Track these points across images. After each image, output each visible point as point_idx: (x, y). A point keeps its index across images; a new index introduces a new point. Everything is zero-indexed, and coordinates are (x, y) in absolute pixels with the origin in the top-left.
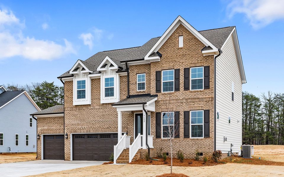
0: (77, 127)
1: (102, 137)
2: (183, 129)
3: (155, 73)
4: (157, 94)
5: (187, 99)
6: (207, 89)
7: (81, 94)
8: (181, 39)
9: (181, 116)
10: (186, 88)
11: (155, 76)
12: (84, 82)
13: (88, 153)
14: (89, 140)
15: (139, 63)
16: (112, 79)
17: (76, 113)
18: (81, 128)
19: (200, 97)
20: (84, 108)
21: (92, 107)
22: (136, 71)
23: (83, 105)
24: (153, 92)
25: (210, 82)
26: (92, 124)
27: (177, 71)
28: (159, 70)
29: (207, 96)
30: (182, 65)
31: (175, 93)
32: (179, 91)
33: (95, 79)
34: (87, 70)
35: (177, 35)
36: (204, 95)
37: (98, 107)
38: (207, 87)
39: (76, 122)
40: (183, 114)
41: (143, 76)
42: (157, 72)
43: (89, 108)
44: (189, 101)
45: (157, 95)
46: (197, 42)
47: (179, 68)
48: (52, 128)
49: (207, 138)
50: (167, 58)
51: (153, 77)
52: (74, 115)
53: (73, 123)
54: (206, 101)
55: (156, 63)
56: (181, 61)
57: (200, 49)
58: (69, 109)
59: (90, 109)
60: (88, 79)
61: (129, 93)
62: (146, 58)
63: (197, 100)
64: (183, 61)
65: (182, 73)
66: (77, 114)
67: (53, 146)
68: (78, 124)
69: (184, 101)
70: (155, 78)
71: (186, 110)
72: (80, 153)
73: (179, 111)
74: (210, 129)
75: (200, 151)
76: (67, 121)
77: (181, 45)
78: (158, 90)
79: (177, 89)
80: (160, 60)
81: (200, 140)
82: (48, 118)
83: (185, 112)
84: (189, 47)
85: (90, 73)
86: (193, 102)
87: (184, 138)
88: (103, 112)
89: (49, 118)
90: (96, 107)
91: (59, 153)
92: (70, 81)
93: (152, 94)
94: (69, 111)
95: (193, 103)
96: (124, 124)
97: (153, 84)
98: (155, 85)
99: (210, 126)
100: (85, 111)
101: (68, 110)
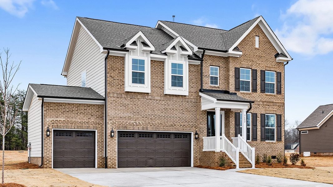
0: (128, 122)
1: (159, 137)
2: (260, 132)
3: (234, 70)
4: (236, 92)
5: (263, 102)
6: (279, 94)
7: (138, 78)
8: (257, 39)
9: (258, 118)
10: (263, 91)
11: (234, 72)
12: (142, 62)
13: (139, 158)
14: (142, 139)
15: (213, 54)
16: (181, 66)
17: (126, 102)
18: (135, 123)
19: (275, 101)
20: (139, 97)
21: (150, 97)
22: (210, 62)
23: (137, 93)
24: (232, 89)
25: (282, 88)
26: (151, 119)
27: (254, 72)
28: (238, 66)
29: (280, 102)
30: (259, 66)
31: (253, 94)
32: (257, 92)
33: (154, 61)
34: (152, 48)
35: (255, 34)
36: (277, 100)
37: (159, 98)
38: (279, 92)
39: (127, 115)
40: (260, 117)
41: (216, 70)
42: (236, 68)
43: (146, 97)
44: (265, 103)
45: (236, 94)
46: (271, 47)
47: (256, 69)
48: (74, 120)
49: (280, 142)
50: (246, 56)
51: (232, 73)
52: (125, 105)
53: (122, 115)
54: (279, 106)
55: (235, 58)
56: (258, 62)
57: (273, 54)
58: (115, 95)
59: (148, 99)
60: (148, 59)
61: (202, 86)
62: (231, 51)
63: (271, 104)
64: (260, 62)
65: (259, 74)
66: (129, 104)
67: (71, 148)
68: (130, 118)
69: (261, 103)
70: (234, 75)
71: (262, 113)
72: (127, 158)
73: (257, 113)
74: (282, 133)
75: (274, 155)
76: (110, 112)
77: (257, 46)
78: (237, 88)
79: (255, 90)
80: (239, 56)
81: (274, 143)
82: (66, 104)
83: (261, 114)
84: (265, 49)
85: (151, 52)
86: (268, 105)
87: (261, 141)
88: (165, 105)
89: (69, 104)
90: (156, 98)
91: (82, 158)
92: (117, 56)
93: (231, 92)
94: (114, 99)
95: (268, 107)
96: (192, 122)
97: (232, 81)
98: (234, 82)
99: (282, 130)
100: (140, 101)
101: (114, 97)
